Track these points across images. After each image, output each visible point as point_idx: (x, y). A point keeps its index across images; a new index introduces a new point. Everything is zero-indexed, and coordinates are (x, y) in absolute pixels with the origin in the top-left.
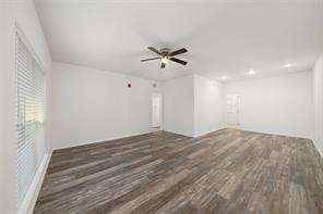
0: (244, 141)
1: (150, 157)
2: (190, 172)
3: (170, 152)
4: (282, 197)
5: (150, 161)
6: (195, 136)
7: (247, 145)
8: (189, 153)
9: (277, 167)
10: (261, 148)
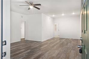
0: (60, 41)
1: (24, 50)
2: (42, 52)
3: (33, 47)
4: (69, 54)
5: (24, 51)
6: (42, 41)
7: (61, 42)
8: (40, 47)
9: (69, 47)
10: (66, 43)
